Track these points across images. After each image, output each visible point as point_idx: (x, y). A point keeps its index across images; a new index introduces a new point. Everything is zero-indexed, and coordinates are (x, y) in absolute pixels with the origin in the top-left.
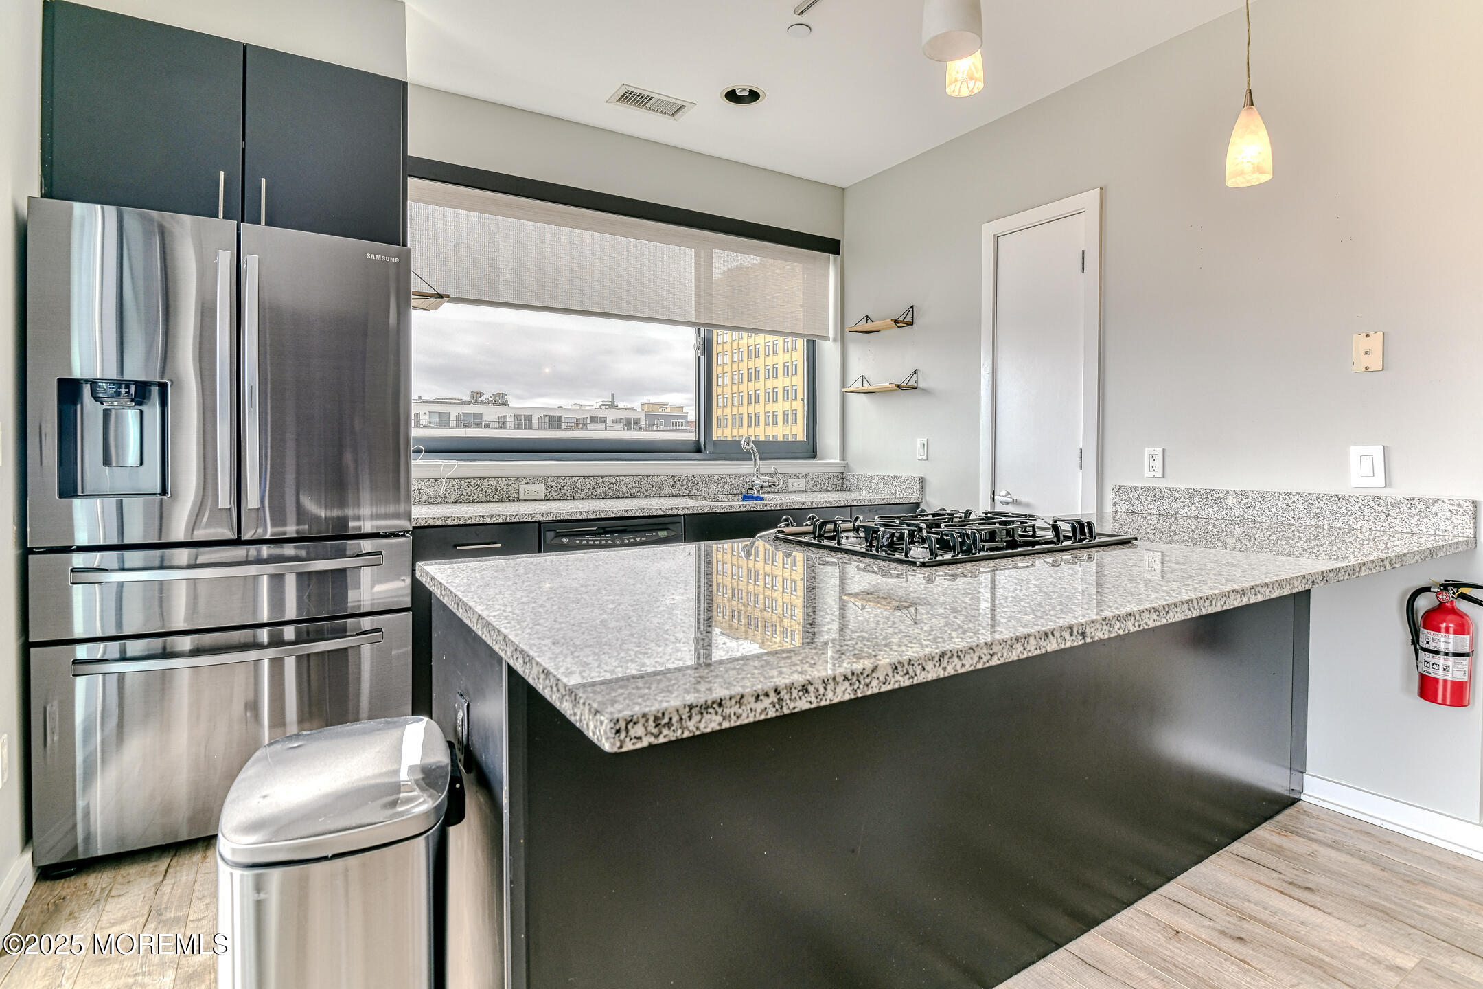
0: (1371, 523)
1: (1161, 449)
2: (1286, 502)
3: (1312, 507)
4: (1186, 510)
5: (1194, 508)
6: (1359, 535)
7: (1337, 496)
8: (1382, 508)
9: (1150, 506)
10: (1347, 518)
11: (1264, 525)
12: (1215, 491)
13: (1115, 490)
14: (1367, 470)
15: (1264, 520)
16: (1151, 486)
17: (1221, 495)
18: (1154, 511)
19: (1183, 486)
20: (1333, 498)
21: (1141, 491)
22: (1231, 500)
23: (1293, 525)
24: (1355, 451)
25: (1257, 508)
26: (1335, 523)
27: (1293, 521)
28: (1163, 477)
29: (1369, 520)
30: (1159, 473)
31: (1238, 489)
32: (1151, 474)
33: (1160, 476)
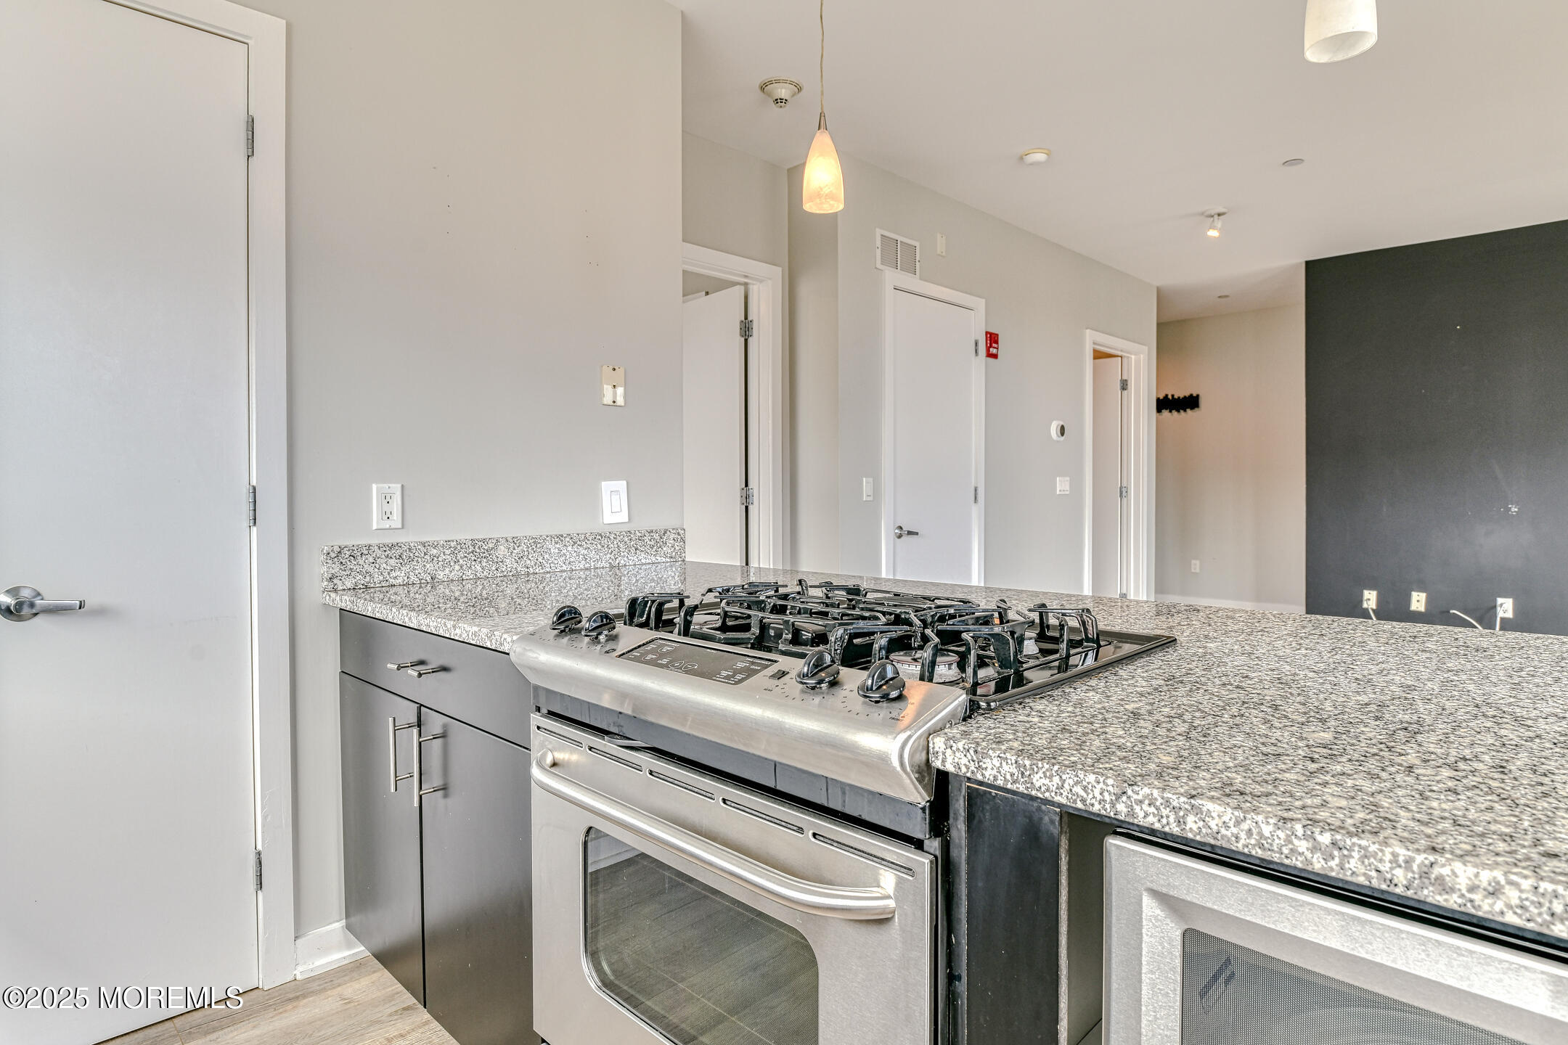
0: (626, 559)
1: (399, 486)
2: (558, 546)
3: (581, 549)
4: (447, 571)
5: (457, 567)
6: (617, 571)
7: (600, 535)
8: (632, 543)
9: (393, 574)
10: (609, 555)
11: (537, 576)
12: (484, 540)
13: (333, 555)
14: (616, 509)
15: (537, 570)
16: (395, 541)
17: (491, 545)
18: (400, 581)
19: (440, 537)
20: (598, 537)
21: (379, 553)
22: (502, 550)
23: (565, 571)
24: (606, 486)
25: (530, 557)
26: (600, 563)
27: (564, 568)
28: (403, 527)
29: (624, 556)
30: (396, 521)
31: (509, 535)
32: (387, 524)
33: (400, 526)
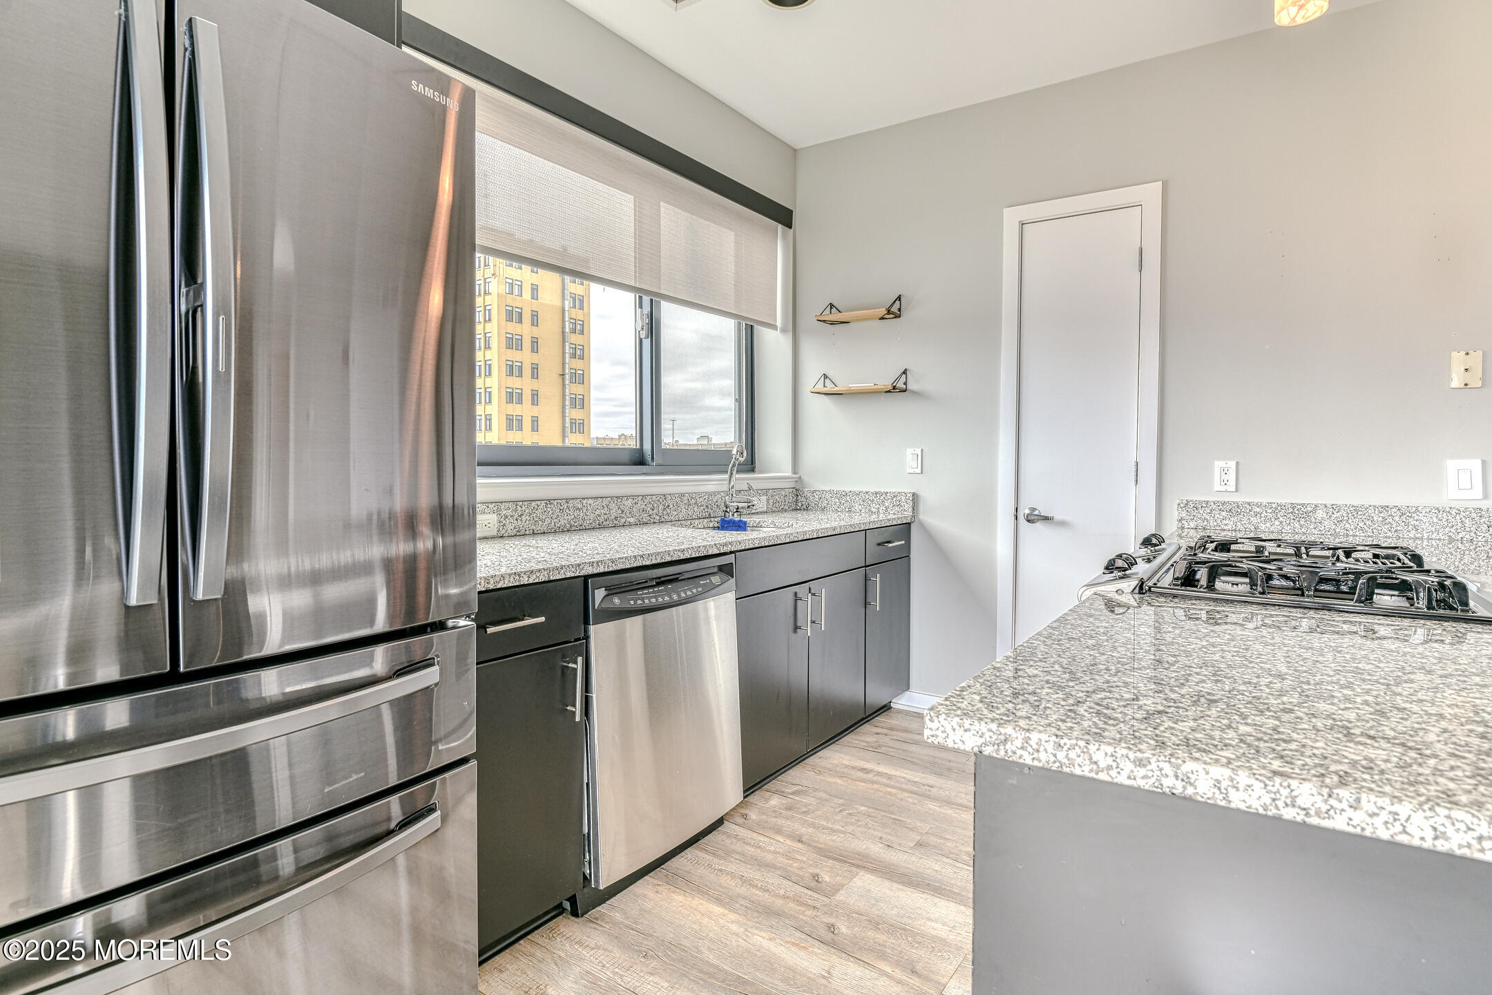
0: (1472, 534)
1: (1235, 462)
2: (1382, 515)
3: (1411, 520)
4: (1268, 524)
5: (1277, 523)
6: (1460, 545)
7: (1438, 509)
8: (1483, 520)
9: (1224, 522)
10: (1448, 529)
11: (1357, 538)
12: (1303, 505)
13: (1182, 505)
14: (1465, 483)
15: (1357, 534)
16: (1226, 500)
17: (1309, 509)
18: (1230, 527)
19: (1264, 501)
20: (1433, 511)
21: (1214, 507)
22: (1320, 514)
23: (1389, 537)
24: (1452, 465)
25: (1350, 522)
26: (1435, 534)
27: (1389, 534)
28: (1237, 491)
29: (1471, 531)
30: (1231, 487)
31: (1329, 503)
32: (1223, 488)
33: (1234, 490)
